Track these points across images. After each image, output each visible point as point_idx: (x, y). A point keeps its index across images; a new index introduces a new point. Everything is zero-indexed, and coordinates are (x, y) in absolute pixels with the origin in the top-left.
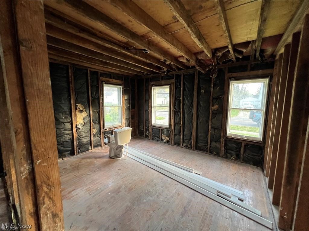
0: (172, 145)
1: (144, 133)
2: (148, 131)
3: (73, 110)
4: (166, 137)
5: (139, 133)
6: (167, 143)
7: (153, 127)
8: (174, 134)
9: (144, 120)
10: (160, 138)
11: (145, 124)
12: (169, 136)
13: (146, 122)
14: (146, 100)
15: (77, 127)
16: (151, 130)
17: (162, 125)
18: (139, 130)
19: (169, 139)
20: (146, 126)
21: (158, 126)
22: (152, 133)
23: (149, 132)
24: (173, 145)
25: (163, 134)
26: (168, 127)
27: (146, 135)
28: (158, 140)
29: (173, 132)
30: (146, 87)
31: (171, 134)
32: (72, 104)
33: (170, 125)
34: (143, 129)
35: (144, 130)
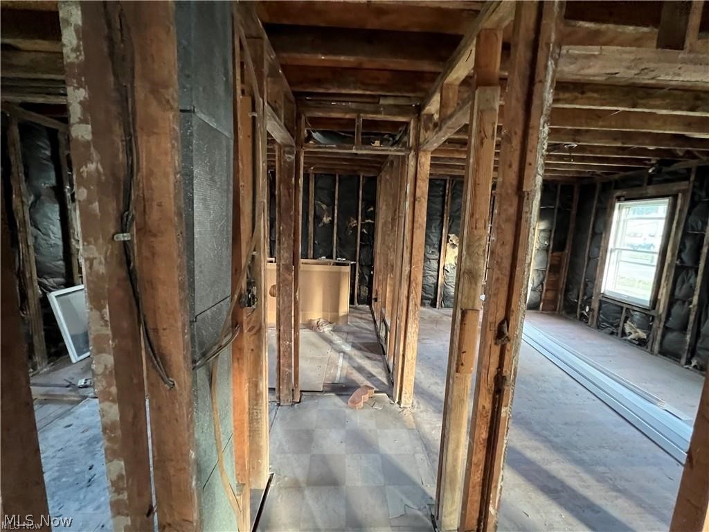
0: (652, 354)
1: (579, 310)
2: (590, 306)
3: (443, 243)
4: (638, 330)
5: (565, 307)
6: (639, 345)
7: (604, 299)
8: (664, 326)
9: (583, 279)
10: (620, 329)
11: (585, 289)
12: (648, 328)
13: (586, 285)
14: (594, 234)
15: (446, 268)
16: (595, 305)
17: (629, 297)
18: (566, 299)
19: (648, 336)
20: (585, 294)
21: (618, 298)
22: (599, 313)
23: (590, 308)
24: (656, 355)
25: (629, 319)
26: (648, 305)
27: (582, 315)
28: (612, 333)
29: (660, 321)
30: (600, 201)
31: (654, 326)
32: (443, 235)
33: (655, 301)
34: (578, 299)
35: (579, 303)
